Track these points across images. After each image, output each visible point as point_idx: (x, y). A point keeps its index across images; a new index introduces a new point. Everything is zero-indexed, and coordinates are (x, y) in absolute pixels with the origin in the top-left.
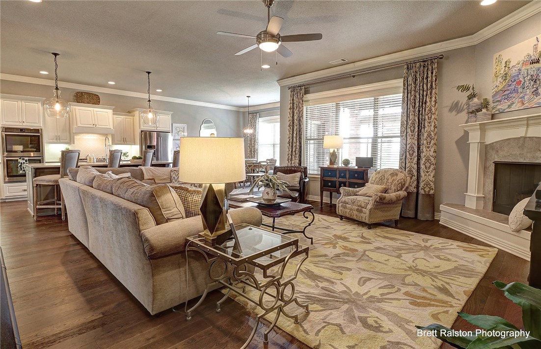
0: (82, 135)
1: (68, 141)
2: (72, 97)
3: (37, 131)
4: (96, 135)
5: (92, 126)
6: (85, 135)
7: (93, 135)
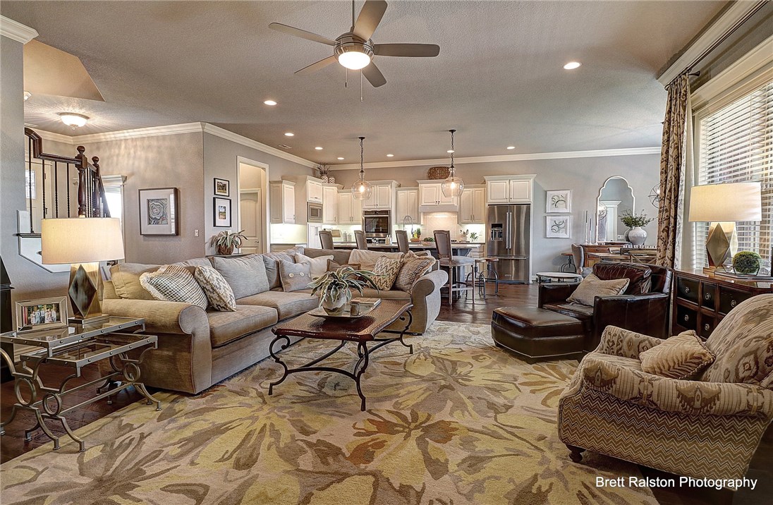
0: (434, 214)
1: (416, 221)
2: (426, 175)
3: (386, 212)
4: (446, 213)
5: (435, 204)
6: (436, 214)
7: (443, 213)
